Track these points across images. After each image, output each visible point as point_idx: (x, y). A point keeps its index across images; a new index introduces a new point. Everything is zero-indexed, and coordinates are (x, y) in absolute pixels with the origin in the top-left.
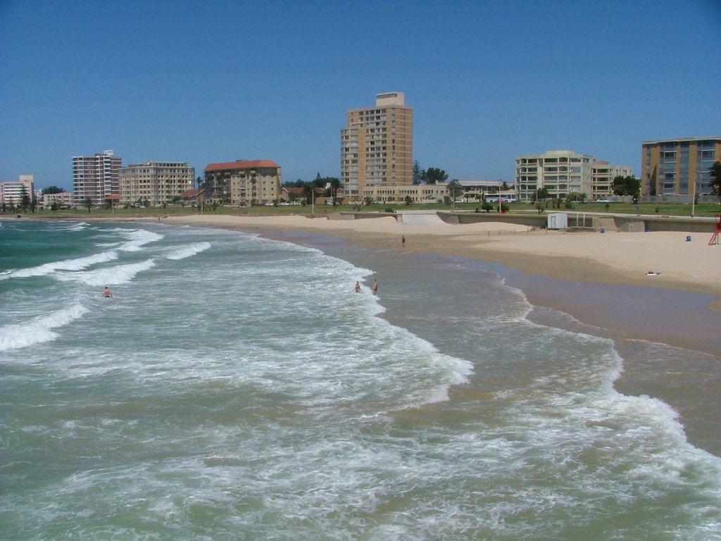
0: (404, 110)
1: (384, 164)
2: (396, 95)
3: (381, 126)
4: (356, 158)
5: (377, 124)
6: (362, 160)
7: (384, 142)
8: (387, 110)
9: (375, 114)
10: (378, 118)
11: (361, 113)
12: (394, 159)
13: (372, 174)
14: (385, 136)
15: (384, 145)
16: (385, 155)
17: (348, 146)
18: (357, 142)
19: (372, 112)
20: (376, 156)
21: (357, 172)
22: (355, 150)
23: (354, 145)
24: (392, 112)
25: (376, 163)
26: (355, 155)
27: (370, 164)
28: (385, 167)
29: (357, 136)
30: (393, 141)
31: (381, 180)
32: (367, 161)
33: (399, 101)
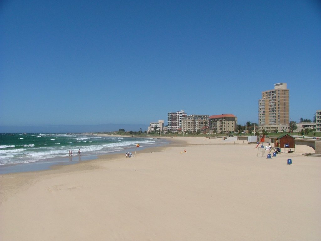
0: (284, 91)
1: (275, 115)
2: (282, 84)
3: (274, 98)
4: (264, 113)
5: (273, 97)
6: (267, 114)
7: (275, 105)
8: (276, 91)
9: (272, 93)
10: (273, 95)
11: (267, 93)
12: (279, 113)
13: (271, 120)
14: (275, 103)
15: (275, 107)
16: (275, 111)
17: (261, 107)
18: (264, 106)
19: (271, 92)
20: (272, 112)
21: (264, 119)
22: (263, 109)
23: (263, 107)
24: (278, 92)
25: (272, 115)
26: (264, 112)
27: (270, 115)
28: (275, 117)
29: (264, 103)
30: (279, 105)
31: (274, 122)
32: (269, 114)
33: (284, 87)
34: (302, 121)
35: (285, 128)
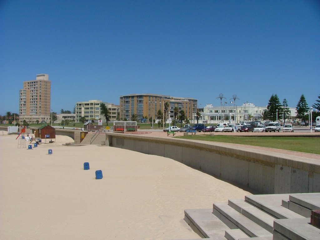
0: (46, 82)
2: (44, 75)
3: (36, 89)
4: (25, 103)
5: (35, 88)
6: (28, 104)
7: (37, 96)
8: (38, 82)
9: (34, 84)
10: (35, 85)
11: (29, 83)
12: (40, 104)
13: (32, 110)
14: (37, 93)
15: (37, 98)
16: (37, 102)
17: (22, 97)
18: (26, 96)
19: (33, 83)
20: (34, 102)
21: (25, 110)
22: (25, 99)
23: (24, 97)
24: (40, 83)
25: (33, 106)
26: (25, 102)
27: (31, 106)
28: (37, 107)
29: (26, 93)
30: (40, 96)
31: (35, 113)
32: (30, 104)
33: (46, 78)
34: (63, 112)
35: (46, 119)
